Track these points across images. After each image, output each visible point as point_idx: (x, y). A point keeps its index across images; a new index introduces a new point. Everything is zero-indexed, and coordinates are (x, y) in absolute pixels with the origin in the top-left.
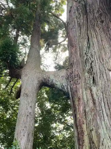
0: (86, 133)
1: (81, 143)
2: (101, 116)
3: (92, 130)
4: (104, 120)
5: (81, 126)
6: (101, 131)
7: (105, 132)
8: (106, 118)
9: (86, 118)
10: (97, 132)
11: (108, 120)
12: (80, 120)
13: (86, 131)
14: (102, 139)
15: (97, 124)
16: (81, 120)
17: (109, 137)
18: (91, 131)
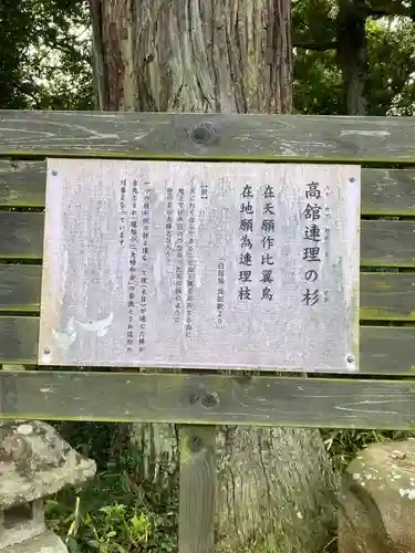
0: (130, 69)
1: (112, 97)
2: (184, 17)
3: (151, 58)
4: (190, 31)
5: (115, 44)
6: (175, 64)
7: (189, 66)
8: (197, 23)
9: (134, 18)
10: (163, 66)
11: (203, 31)
12: (114, 24)
13: (131, 62)
14: (175, 89)
15: (167, 41)
16: (118, 26)
17: (196, 84)
18: (147, 61)
